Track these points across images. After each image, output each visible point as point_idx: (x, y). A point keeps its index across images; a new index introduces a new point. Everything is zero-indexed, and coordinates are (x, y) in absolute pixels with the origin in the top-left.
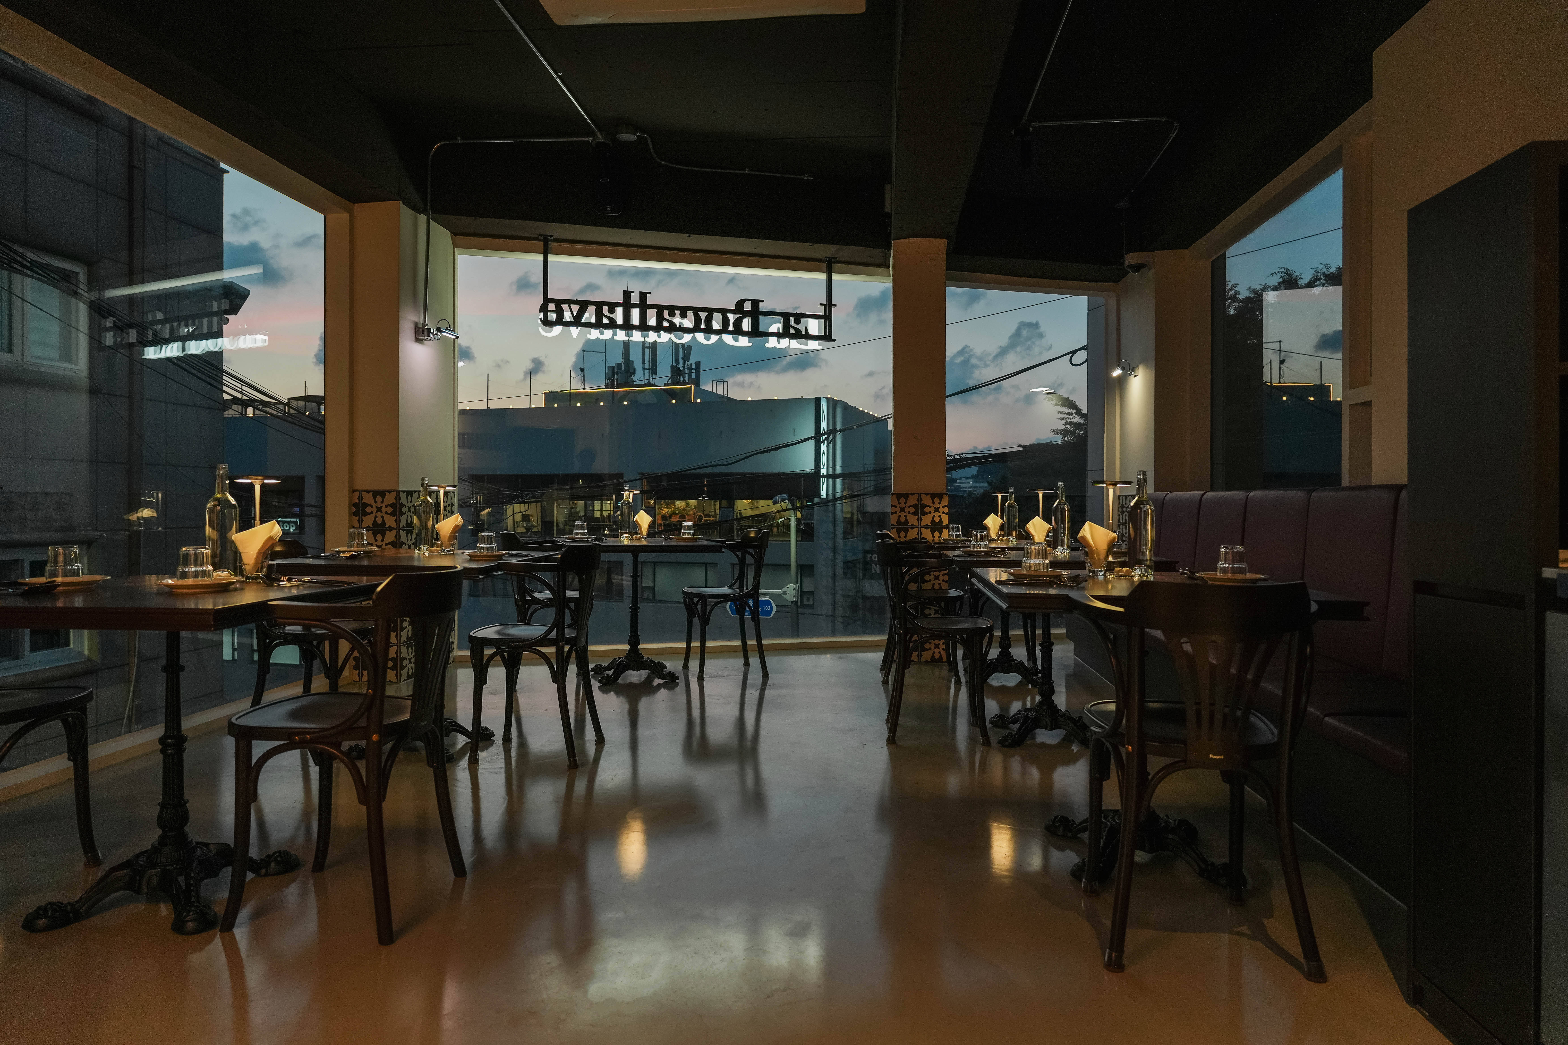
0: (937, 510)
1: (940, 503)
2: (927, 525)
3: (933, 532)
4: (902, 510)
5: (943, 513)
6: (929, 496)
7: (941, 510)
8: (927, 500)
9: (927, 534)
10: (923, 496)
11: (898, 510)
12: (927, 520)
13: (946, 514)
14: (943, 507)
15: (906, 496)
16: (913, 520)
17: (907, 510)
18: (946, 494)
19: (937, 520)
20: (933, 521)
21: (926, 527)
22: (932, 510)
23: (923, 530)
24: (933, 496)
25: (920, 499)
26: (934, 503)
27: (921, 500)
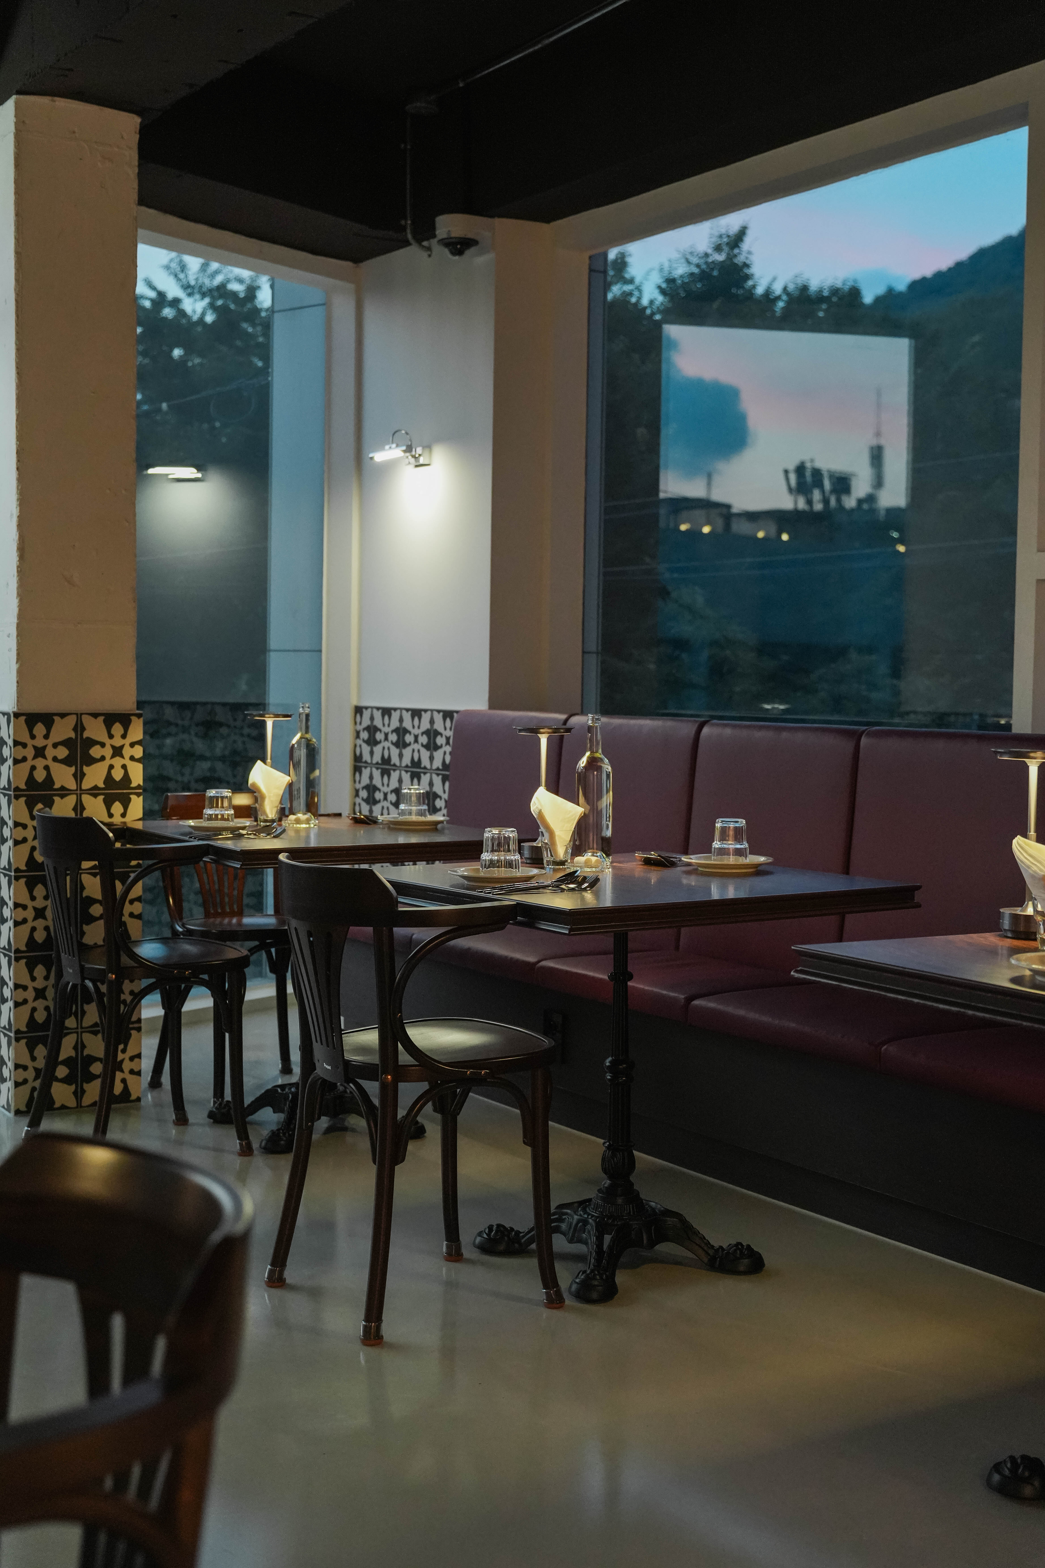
0: (118, 752)
1: (124, 736)
2: (96, 788)
3: (108, 804)
4: (40, 752)
5: (132, 758)
6: (101, 718)
7: (127, 752)
8: (95, 730)
9: (95, 809)
10: (87, 720)
11: (29, 752)
12: (95, 776)
13: (138, 760)
14: (132, 745)
15: (47, 719)
16: (64, 776)
17: (50, 752)
18: (139, 716)
19: (118, 775)
20: (109, 779)
21: (94, 791)
22: (108, 752)
23: (87, 799)
24: (110, 719)
25: (79, 728)
26: (111, 736)
27: (83, 729)
